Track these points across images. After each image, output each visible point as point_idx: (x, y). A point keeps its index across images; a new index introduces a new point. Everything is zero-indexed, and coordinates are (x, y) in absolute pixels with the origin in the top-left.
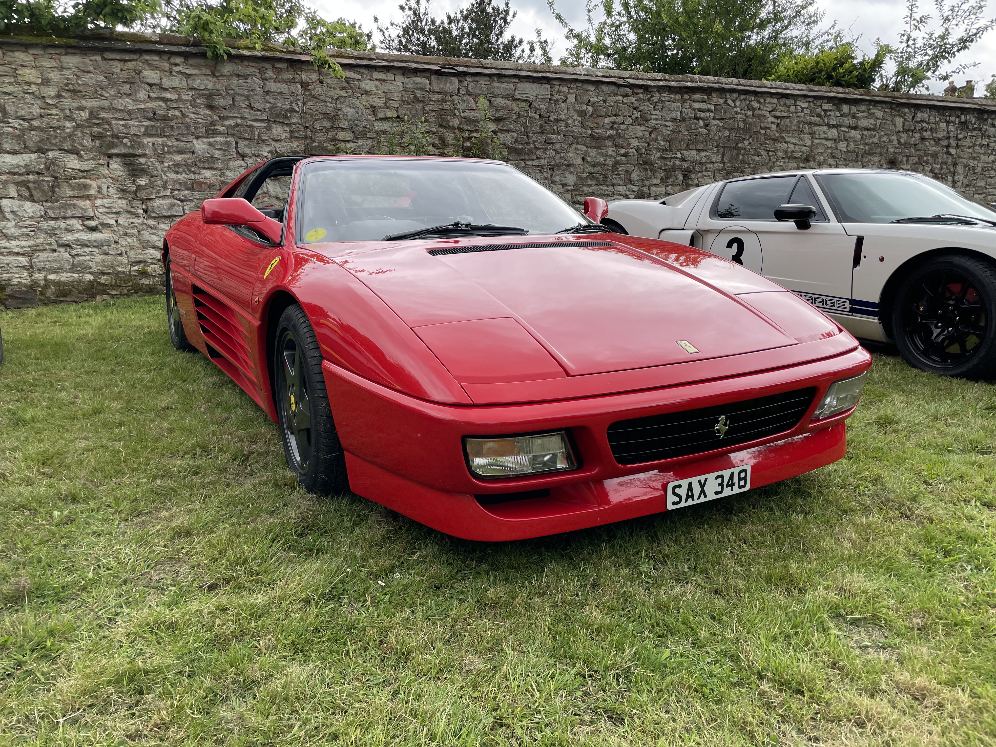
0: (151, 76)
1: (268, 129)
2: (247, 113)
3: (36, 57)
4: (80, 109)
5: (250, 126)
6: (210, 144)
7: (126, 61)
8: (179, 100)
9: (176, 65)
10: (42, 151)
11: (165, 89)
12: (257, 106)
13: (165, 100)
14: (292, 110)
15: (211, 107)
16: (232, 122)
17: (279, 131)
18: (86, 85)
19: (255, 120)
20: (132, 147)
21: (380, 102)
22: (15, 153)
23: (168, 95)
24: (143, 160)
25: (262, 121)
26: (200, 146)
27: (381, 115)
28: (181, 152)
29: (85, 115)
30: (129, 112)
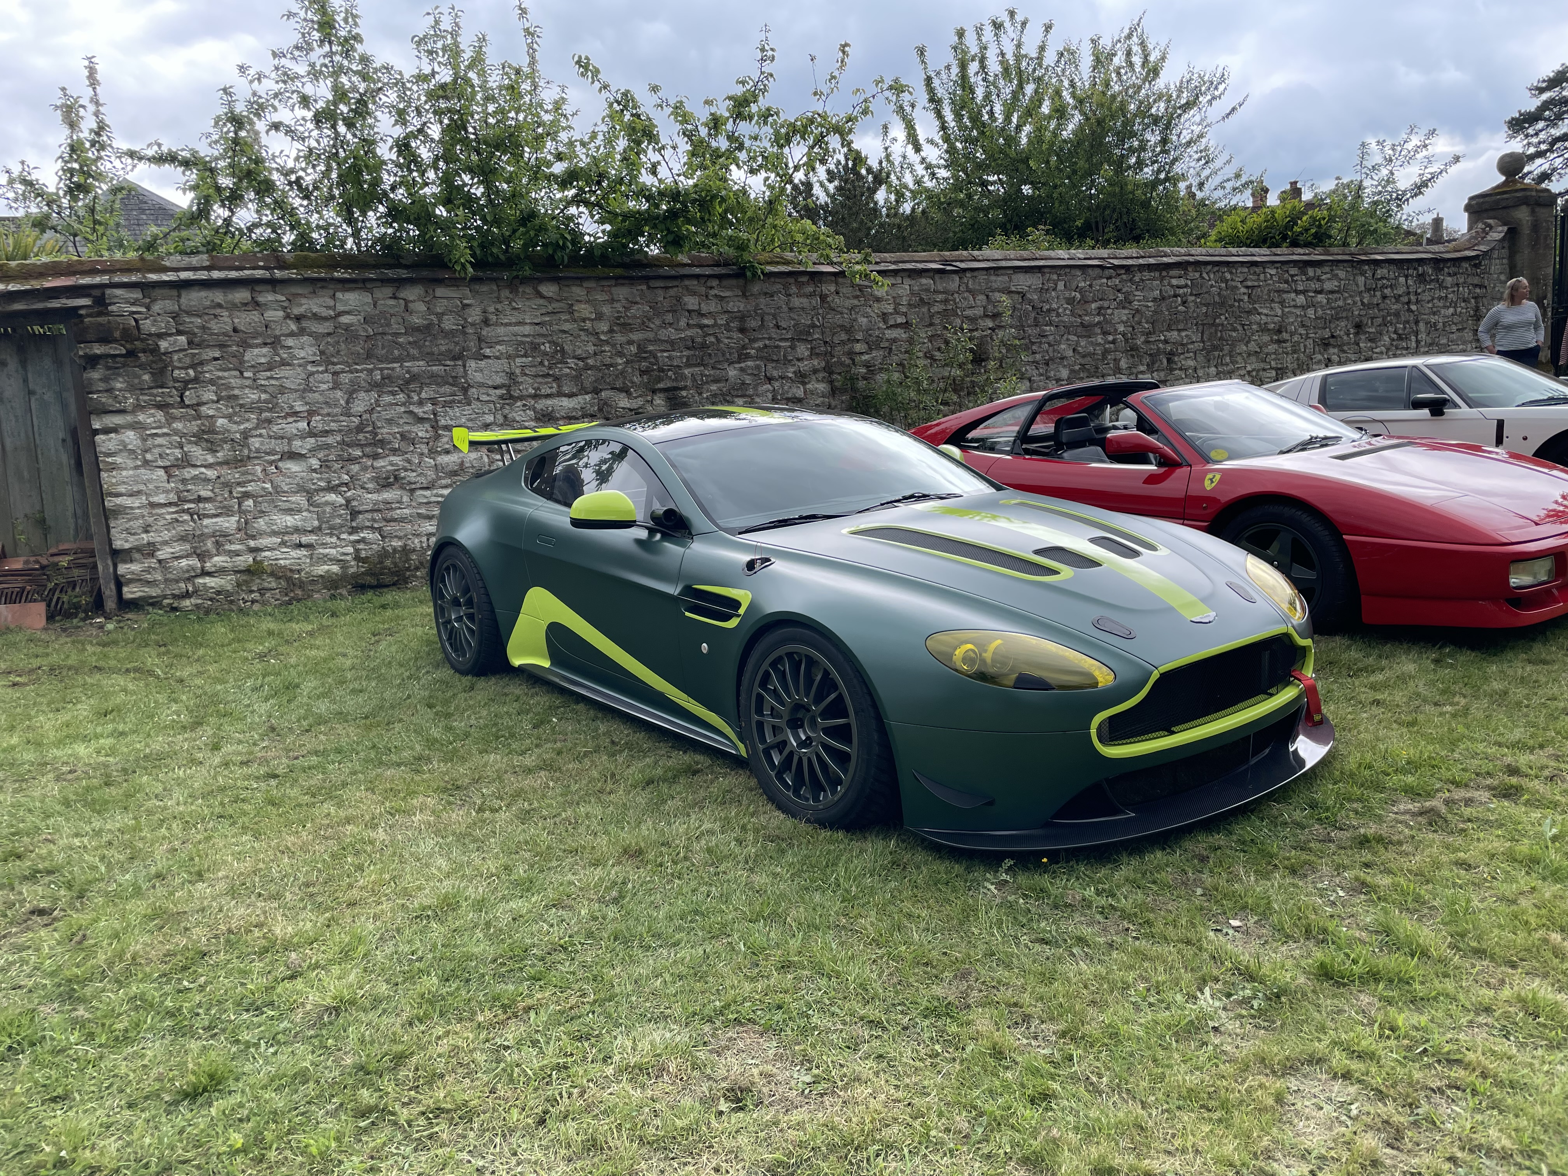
0: (691, 302)
1: (793, 347)
2: (774, 333)
3: (589, 290)
4: (630, 342)
5: (778, 347)
6: (742, 370)
7: (667, 288)
8: (715, 325)
9: (712, 288)
10: (596, 391)
11: (703, 315)
12: (783, 324)
13: (702, 327)
14: (813, 326)
15: (742, 330)
16: (760, 344)
17: (802, 350)
18: (634, 317)
19: (781, 340)
20: (676, 380)
21: (890, 309)
22: (571, 395)
23: (706, 322)
24: (684, 393)
25: (786, 340)
26: (732, 373)
27: (891, 322)
28: (716, 381)
29: (633, 349)
30: (672, 343)
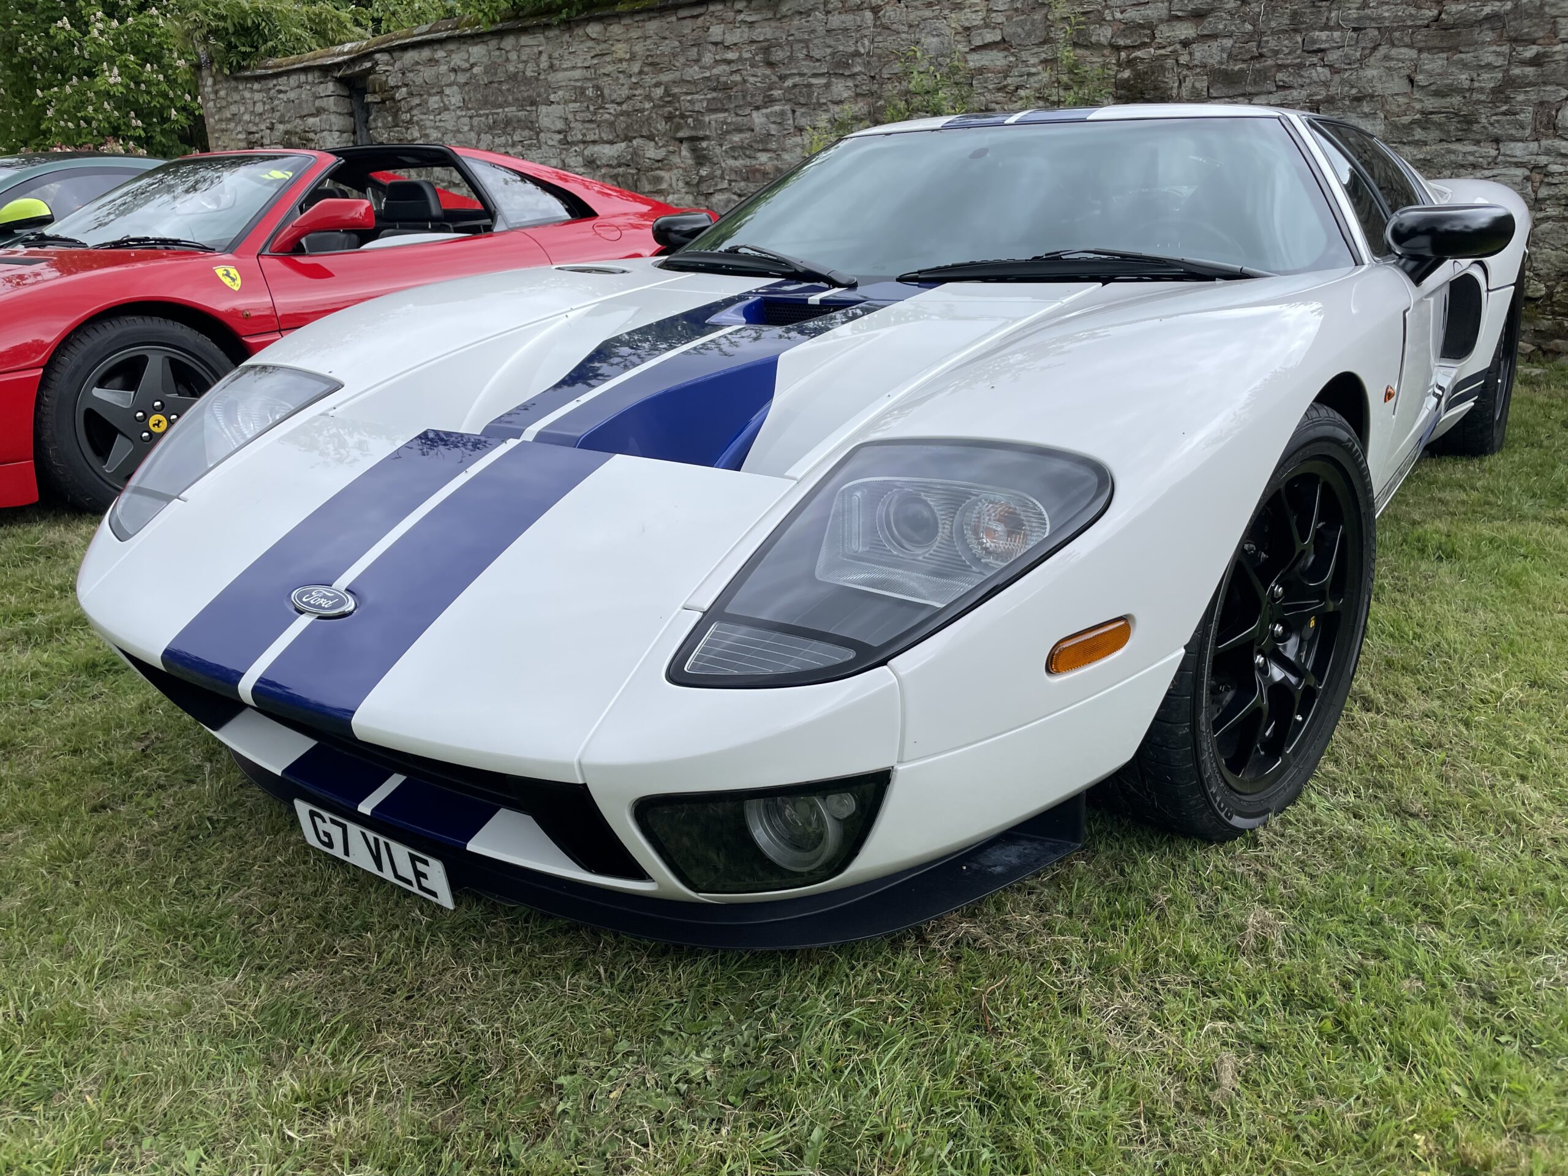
0: (716, 32)
1: (827, 86)
2: (806, 67)
3: (627, 28)
4: (658, 85)
5: (809, 85)
6: (767, 116)
7: (697, 17)
8: (740, 59)
9: (740, 11)
10: (628, 139)
11: (728, 47)
12: (816, 53)
13: (729, 62)
14: (856, 54)
15: (770, 64)
16: (789, 83)
17: (841, 88)
18: (663, 54)
19: (815, 75)
20: (694, 128)
23: (731, 55)
24: (704, 144)
25: (823, 74)
26: (758, 118)
28: (739, 130)
29: (660, 91)
30: (694, 83)
